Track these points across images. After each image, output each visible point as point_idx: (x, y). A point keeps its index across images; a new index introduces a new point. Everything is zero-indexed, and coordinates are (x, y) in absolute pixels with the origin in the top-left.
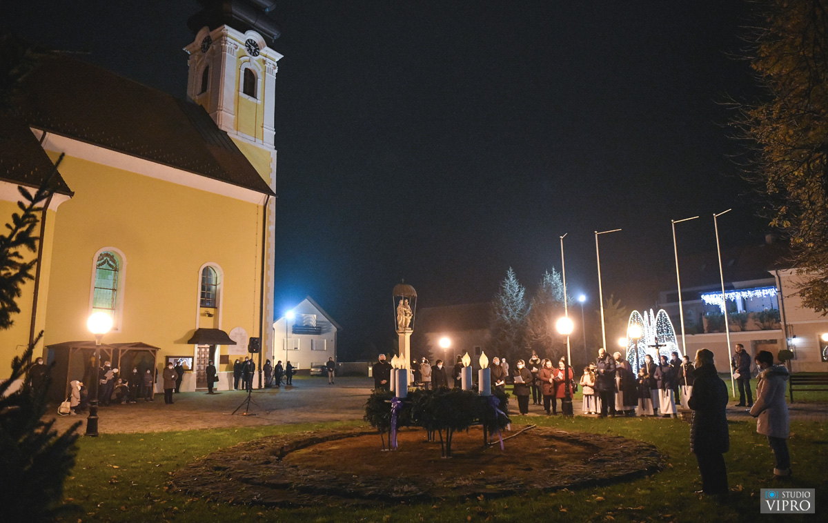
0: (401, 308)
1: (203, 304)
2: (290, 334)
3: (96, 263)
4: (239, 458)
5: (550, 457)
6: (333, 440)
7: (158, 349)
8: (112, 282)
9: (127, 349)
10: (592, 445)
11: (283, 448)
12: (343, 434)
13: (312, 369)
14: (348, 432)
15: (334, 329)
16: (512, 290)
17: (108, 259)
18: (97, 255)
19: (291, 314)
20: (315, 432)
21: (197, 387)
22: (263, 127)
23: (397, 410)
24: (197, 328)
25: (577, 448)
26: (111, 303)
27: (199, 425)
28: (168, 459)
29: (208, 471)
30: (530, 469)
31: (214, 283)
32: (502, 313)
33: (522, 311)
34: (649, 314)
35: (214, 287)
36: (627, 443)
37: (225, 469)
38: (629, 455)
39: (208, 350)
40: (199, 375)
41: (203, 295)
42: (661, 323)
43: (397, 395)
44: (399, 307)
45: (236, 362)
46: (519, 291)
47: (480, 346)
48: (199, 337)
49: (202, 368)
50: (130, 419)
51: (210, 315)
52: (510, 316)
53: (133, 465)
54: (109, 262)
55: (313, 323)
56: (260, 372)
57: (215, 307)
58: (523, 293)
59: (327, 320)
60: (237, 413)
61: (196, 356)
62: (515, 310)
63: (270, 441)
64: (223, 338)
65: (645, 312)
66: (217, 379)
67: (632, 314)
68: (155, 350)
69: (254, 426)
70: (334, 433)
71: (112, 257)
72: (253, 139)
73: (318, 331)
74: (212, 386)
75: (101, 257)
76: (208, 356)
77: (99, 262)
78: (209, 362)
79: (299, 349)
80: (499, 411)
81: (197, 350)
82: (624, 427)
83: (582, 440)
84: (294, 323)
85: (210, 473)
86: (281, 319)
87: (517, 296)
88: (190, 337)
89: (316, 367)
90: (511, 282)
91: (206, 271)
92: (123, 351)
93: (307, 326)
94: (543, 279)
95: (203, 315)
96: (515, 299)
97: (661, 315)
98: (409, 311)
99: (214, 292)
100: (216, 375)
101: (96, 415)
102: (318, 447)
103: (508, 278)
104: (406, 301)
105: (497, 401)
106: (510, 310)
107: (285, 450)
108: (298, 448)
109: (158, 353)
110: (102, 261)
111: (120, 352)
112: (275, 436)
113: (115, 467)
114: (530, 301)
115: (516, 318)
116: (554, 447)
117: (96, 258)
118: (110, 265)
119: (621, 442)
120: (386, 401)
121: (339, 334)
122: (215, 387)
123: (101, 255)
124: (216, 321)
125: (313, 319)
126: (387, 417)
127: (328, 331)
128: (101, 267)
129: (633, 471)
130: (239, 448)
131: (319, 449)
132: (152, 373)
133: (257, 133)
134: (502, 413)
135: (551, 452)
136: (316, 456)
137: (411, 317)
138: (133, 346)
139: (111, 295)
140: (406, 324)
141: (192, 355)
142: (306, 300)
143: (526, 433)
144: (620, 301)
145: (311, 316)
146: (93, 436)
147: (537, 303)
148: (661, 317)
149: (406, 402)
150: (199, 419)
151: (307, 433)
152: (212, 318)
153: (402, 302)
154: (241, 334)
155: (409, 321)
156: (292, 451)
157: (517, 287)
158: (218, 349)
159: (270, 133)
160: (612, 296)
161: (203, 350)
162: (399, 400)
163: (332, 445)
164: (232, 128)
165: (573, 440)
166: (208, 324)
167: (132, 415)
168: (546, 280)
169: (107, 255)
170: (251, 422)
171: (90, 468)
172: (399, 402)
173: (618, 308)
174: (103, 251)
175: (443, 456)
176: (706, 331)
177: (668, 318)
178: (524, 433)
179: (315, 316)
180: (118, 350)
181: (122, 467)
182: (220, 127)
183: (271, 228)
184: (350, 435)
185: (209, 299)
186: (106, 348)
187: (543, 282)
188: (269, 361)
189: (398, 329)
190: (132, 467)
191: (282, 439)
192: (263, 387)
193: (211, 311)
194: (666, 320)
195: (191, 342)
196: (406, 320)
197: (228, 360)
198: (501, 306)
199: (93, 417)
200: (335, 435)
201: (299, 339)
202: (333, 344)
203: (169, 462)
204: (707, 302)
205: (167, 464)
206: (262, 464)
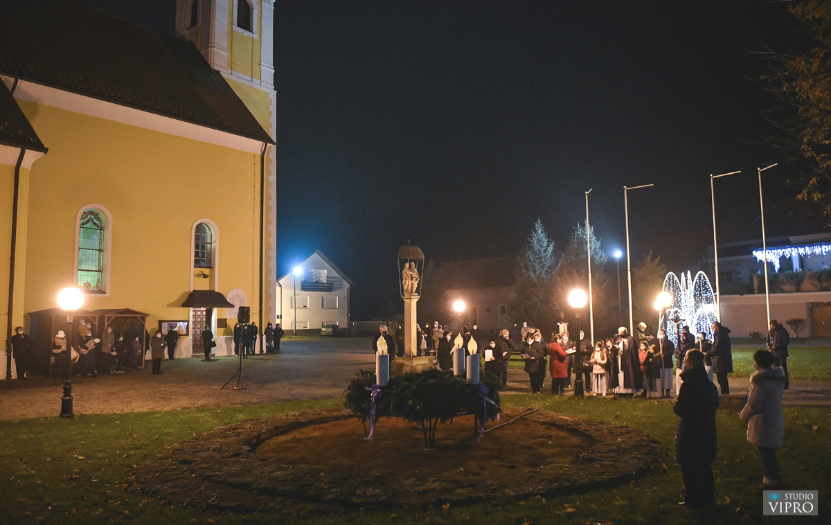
0: (407, 272)
1: (198, 264)
2: (298, 291)
3: (79, 222)
4: (209, 449)
5: (540, 451)
6: (316, 424)
7: (147, 315)
8: (97, 242)
9: (114, 316)
10: (590, 436)
11: (260, 435)
12: (329, 417)
13: (323, 329)
14: (335, 414)
15: (346, 285)
16: (540, 245)
17: (93, 217)
18: (81, 213)
19: (298, 270)
20: (299, 415)
21: (193, 352)
22: (260, 65)
23: (377, 398)
24: (192, 290)
25: (574, 440)
26: (97, 265)
27: (184, 402)
28: (139, 448)
29: (174, 464)
30: (513, 467)
31: (209, 241)
32: (528, 269)
33: (550, 267)
34: (686, 276)
35: (209, 245)
36: (628, 436)
37: (190, 462)
38: (625, 451)
39: (204, 313)
40: (195, 340)
41: (197, 254)
42: (700, 287)
43: (377, 383)
44: (405, 271)
45: (236, 326)
46: (548, 246)
47: (506, 305)
48: (193, 299)
49: (199, 333)
50: (113, 393)
51: (205, 276)
52: (538, 272)
53: (100, 455)
54: (93, 221)
55: (324, 279)
56: (261, 337)
57: (210, 267)
58: (552, 248)
59: (338, 276)
60: (228, 386)
61: (191, 320)
62: (543, 267)
63: (248, 426)
64: (220, 301)
65: (683, 274)
66: (214, 344)
67: (667, 277)
68: (144, 316)
69: (241, 404)
70: (320, 416)
71: (96, 215)
72: (250, 79)
73: (329, 287)
74: (210, 351)
75: (85, 216)
76: (204, 320)
77: (82, 221)
78: (206, 327)
79: (308, 307)
80: (488, 399)
81: (192, 313)
82: (634, 413)
83: (581, 429)
84: (303, 280)
85: (175, 467)
86: (288, 275)
87: (545, 251)
88: (184, 300)
89: (327, 327)
90: (540, 233)
91: (200, 229)
92: (109, 318)
93: (317, 282)
94: (574, 232)
95: (198, 276)
96: (544, 254)
97: (700, 277)
98: (415, 275)
99: (209, 251)
100: (213, 340)
101: (70, 396)
102: (296, 434)
103: (536, 232)
104: (413, 264)
105: (485, 390)
106: (537, 267)
107: (263, 437)
108: (277, 434)
109: (147, 319)
110: (86, 219)
111: (106, 319)
112: (257, 420)
113: (80, 458)
114: (559, 258)
115: (543, 276)
116: (549, 437)
117: (79, 217)
118: (95, 224)
119: (622, 434)
120: (366, 388)
121: (352, 291)
122: (212, 352)
123: (84, 212)
124: (212, 283)
125: (324, 275)
126: (366, 407)
127: (340, 287)
128: (84, 226)
129: (619, 475)
130: (215, 435)
131: (298, 436)
132: (141, 341)
133: (254, 72)
134: (492, 402)
135: (543, 445)
136: (293, 445)
137: (417, 282)
138: (120, 313)
139: (97, 256)
140: (412, 289)
141: (187, 319)
142: (315, 255)
143: (525, 419)
144: (659, 258)
145: (322, 271)
146: (68, 418)
147: (566, 259)
148: (700, 279)
149: (386, 390)
150: (185, 394)
151: (292, 414)
152: (207, 279)
153: (407, 265)
154: (240, 296)
155: (416, 286)
156: (269, 438)
157: (545, 241)
158: (215, 312)
159: (268, 71)
160: (651, 252)
161: (199, 313)
162: (379, 388)
163: (314, 430)
164: (226, 67)
165: (573, 429)
166: (203, 285)
167: (115, 389)
168: (578, 234)
169: (91, 213)
170: (239, 398)
171: (54, 459)
172: (378, 390)
173: (656, 266)
174: (86, 208)
175: (426, 448)
176: (756, 292)
177: (707, 280)
178: (523, 419)
179: (326, 271)
180: (104, 318)
181: (88, 458)
182: (211, 66)
183: (272, 178)
184: (337, 418)
185: (203, 258)
186: (90, 315)
187: (574, 236)
188: (271, 325)
189: (403, 294)
190: (98, 458)
191: (262, 423)
192: (265, 352)
193: (207, 271)
194: (705, 283)
195: (184, 305)
196: (412, 284)
197: (226, 324)
198: (527, 262)
199: (68, 398)
200: (320, 419)
201: (309, 297)
202: (345, 303)
203: (137, 451)
204: (759, 259)
205: (135, 454)
206: (230, 457)
